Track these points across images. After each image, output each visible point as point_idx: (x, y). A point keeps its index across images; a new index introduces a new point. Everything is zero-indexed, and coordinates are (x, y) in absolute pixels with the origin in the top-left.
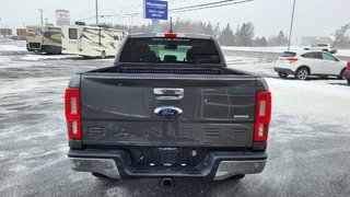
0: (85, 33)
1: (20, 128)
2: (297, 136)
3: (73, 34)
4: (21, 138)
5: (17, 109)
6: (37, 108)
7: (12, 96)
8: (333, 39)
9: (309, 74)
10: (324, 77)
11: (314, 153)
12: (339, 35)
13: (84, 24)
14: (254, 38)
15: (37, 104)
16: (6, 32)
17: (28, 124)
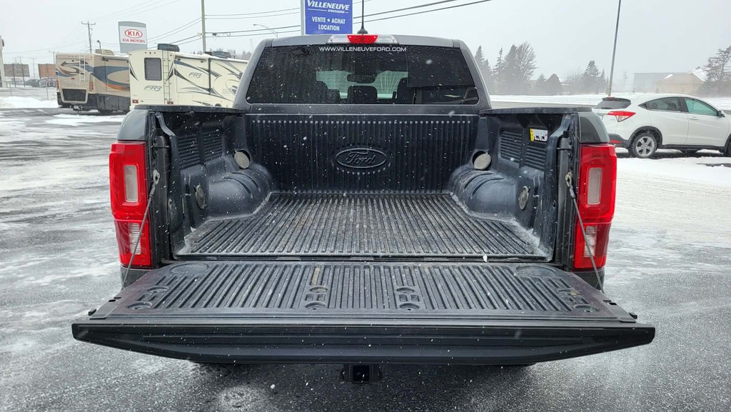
0: (180, 68)
1: (32, 258)
2: (650, 271)
3: (153, 68)
4: (31, 280)
5: (29, 220)
6: (70, 219)
7: (20, 195)
8: (702, 76)
9: (659, 145)
10: (689, 151)
11: (692, 307)
12: (714, 68)
13: (176, 49)
14: (535, 77)
15: (71, 210)
16: (17, 70)
17: (49, 251)
